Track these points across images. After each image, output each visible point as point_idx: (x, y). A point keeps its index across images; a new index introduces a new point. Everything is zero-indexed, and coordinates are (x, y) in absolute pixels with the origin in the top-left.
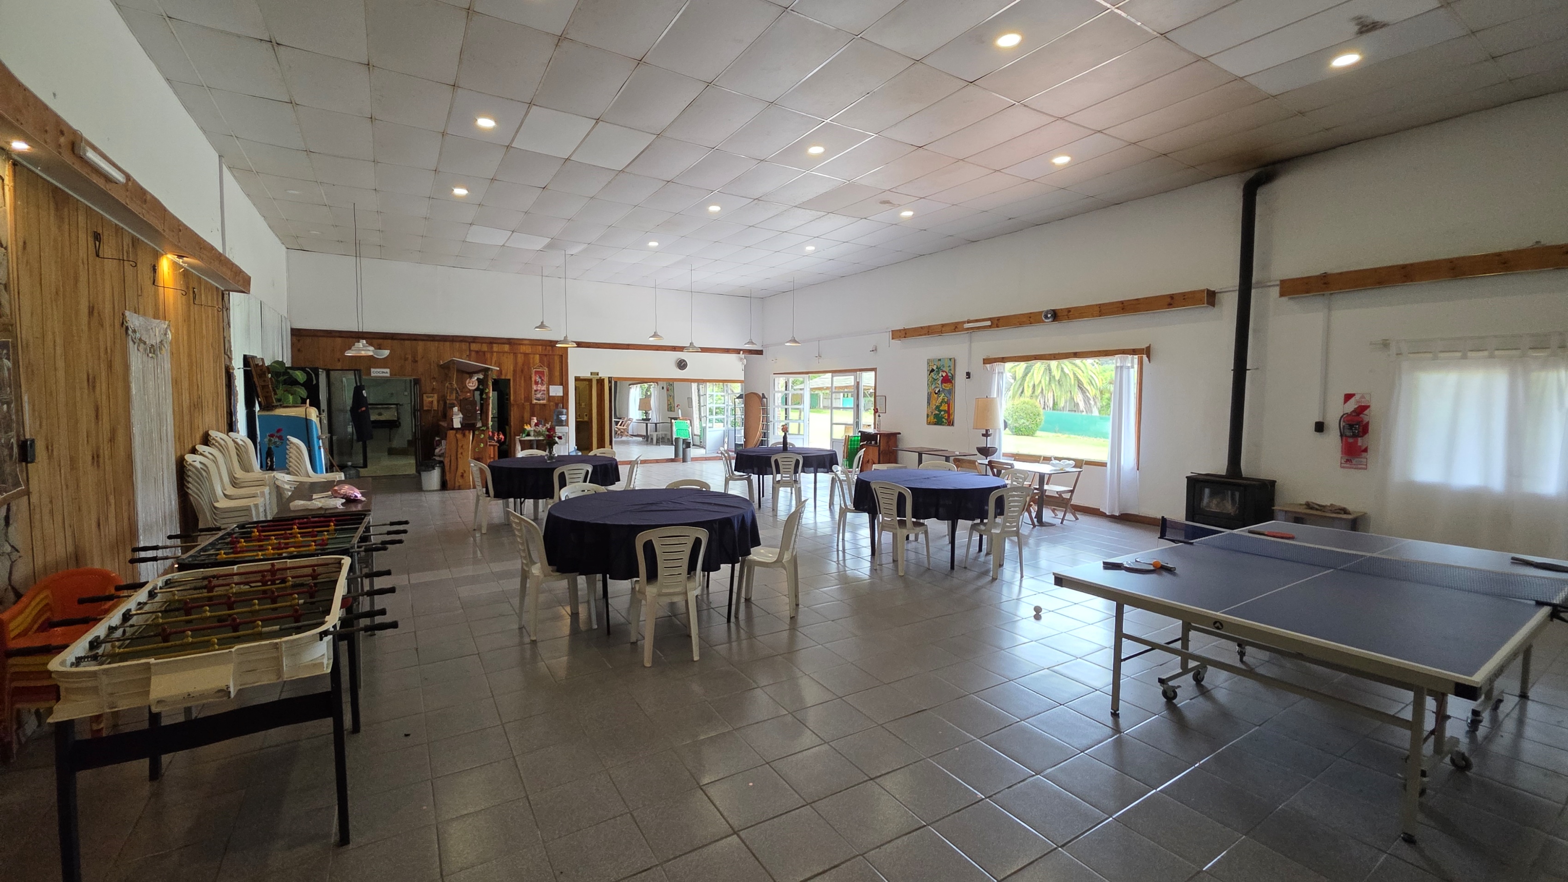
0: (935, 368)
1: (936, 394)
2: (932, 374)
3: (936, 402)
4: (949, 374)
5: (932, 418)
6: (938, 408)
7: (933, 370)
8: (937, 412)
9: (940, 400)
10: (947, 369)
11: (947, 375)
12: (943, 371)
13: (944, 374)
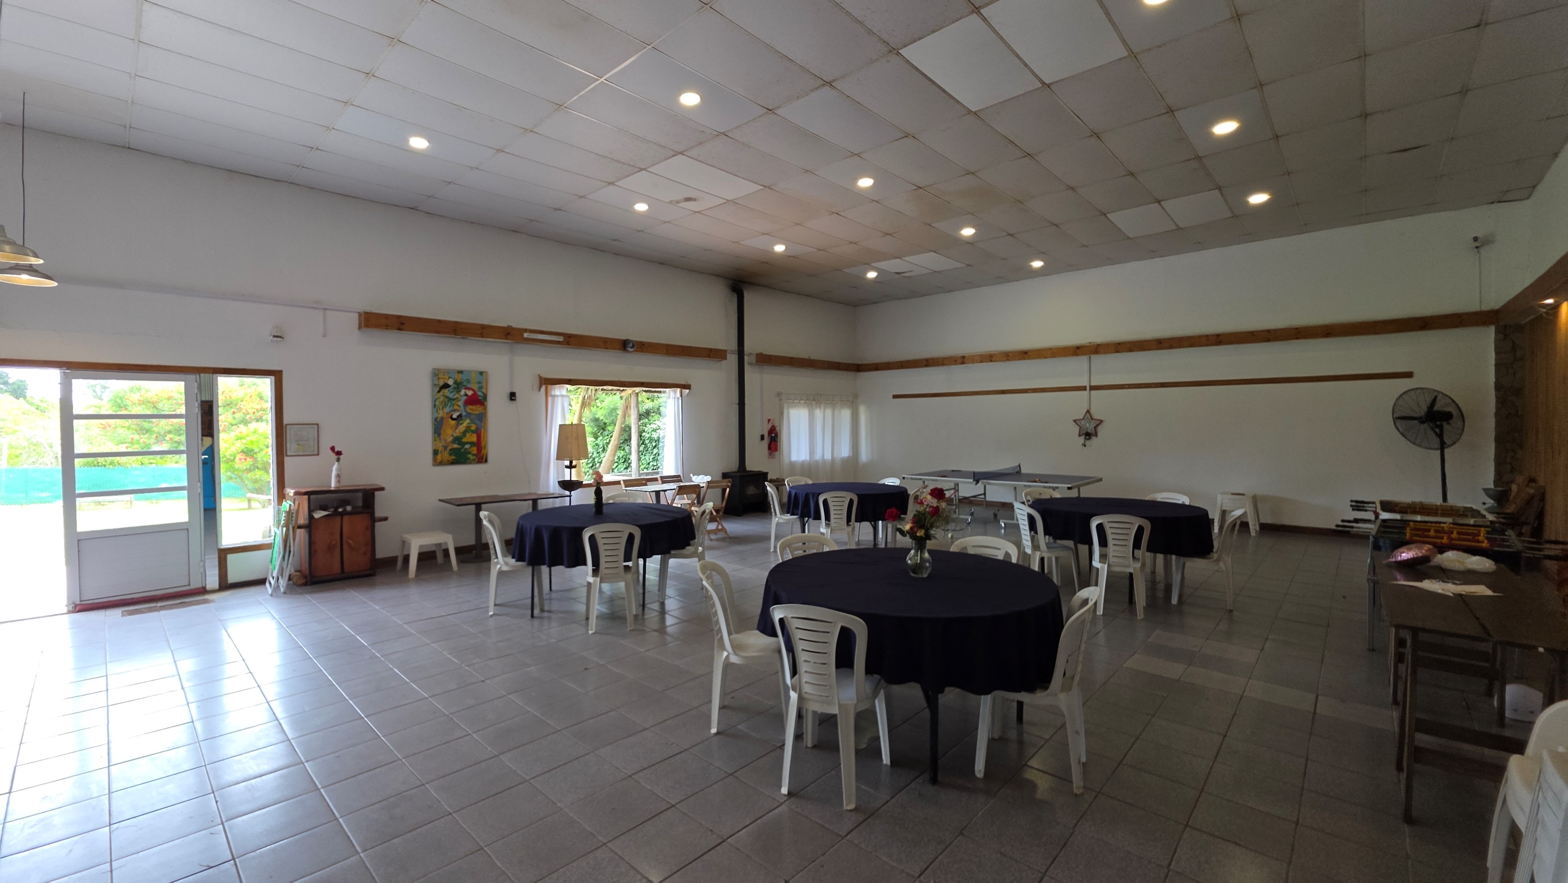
0: (451, 382)
1: (453, 419)
2: (446, 391)
3: (450, 432)
4: (479, 393)
5: (446, 456)
6: (457, 440)
7: (446, 386)
8: (456, 446)
9: (462, 428)
10: (475, 387)
11: (475, 394)
12: (469, 389)
13: (470, 393)
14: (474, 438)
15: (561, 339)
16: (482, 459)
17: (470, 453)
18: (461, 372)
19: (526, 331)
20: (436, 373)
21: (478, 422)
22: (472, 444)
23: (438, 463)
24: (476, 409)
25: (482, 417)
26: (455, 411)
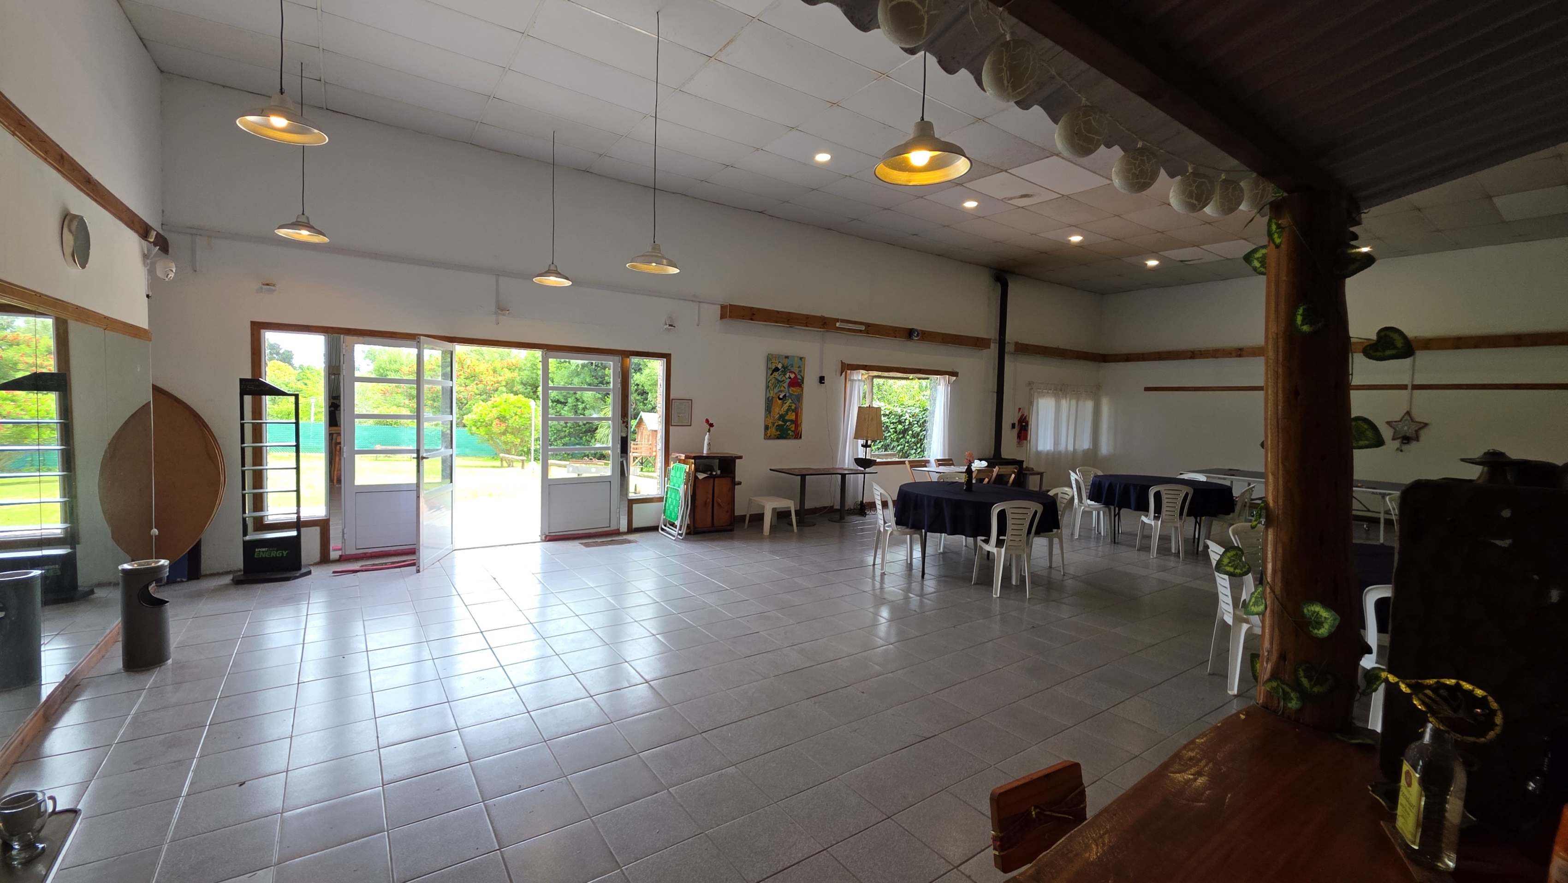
0: (780, 366)
1: (780, 399)
2: (776, 374)
3: (779, 409)
4: (799, 377)
5: (773, 431)
6: (782, 417)
7: (777, 369)
8: (780, 423)
9: (785, 407)
10: (796, 370)
11: (796, 376)
12: (791, 372)
13: (792, 376)
14: (793, 417)
15: (863, 328)
16: (798, 436)
17: (789, 429)
18: (787, 357)
19: (837, 320)
20: (770, 358)
21: (797, 402)
22: (791, 421)
23: (768, 437)
24: (795, 391)
25: (799, 398)
26: (781, 391)
